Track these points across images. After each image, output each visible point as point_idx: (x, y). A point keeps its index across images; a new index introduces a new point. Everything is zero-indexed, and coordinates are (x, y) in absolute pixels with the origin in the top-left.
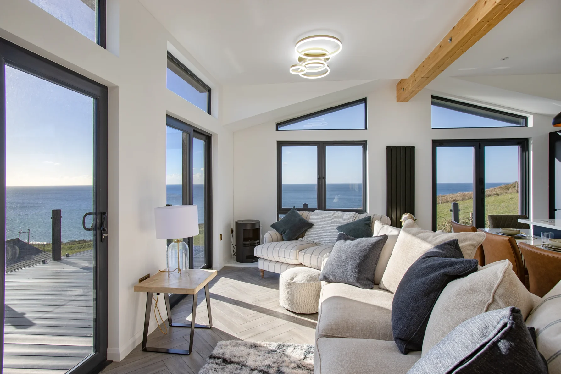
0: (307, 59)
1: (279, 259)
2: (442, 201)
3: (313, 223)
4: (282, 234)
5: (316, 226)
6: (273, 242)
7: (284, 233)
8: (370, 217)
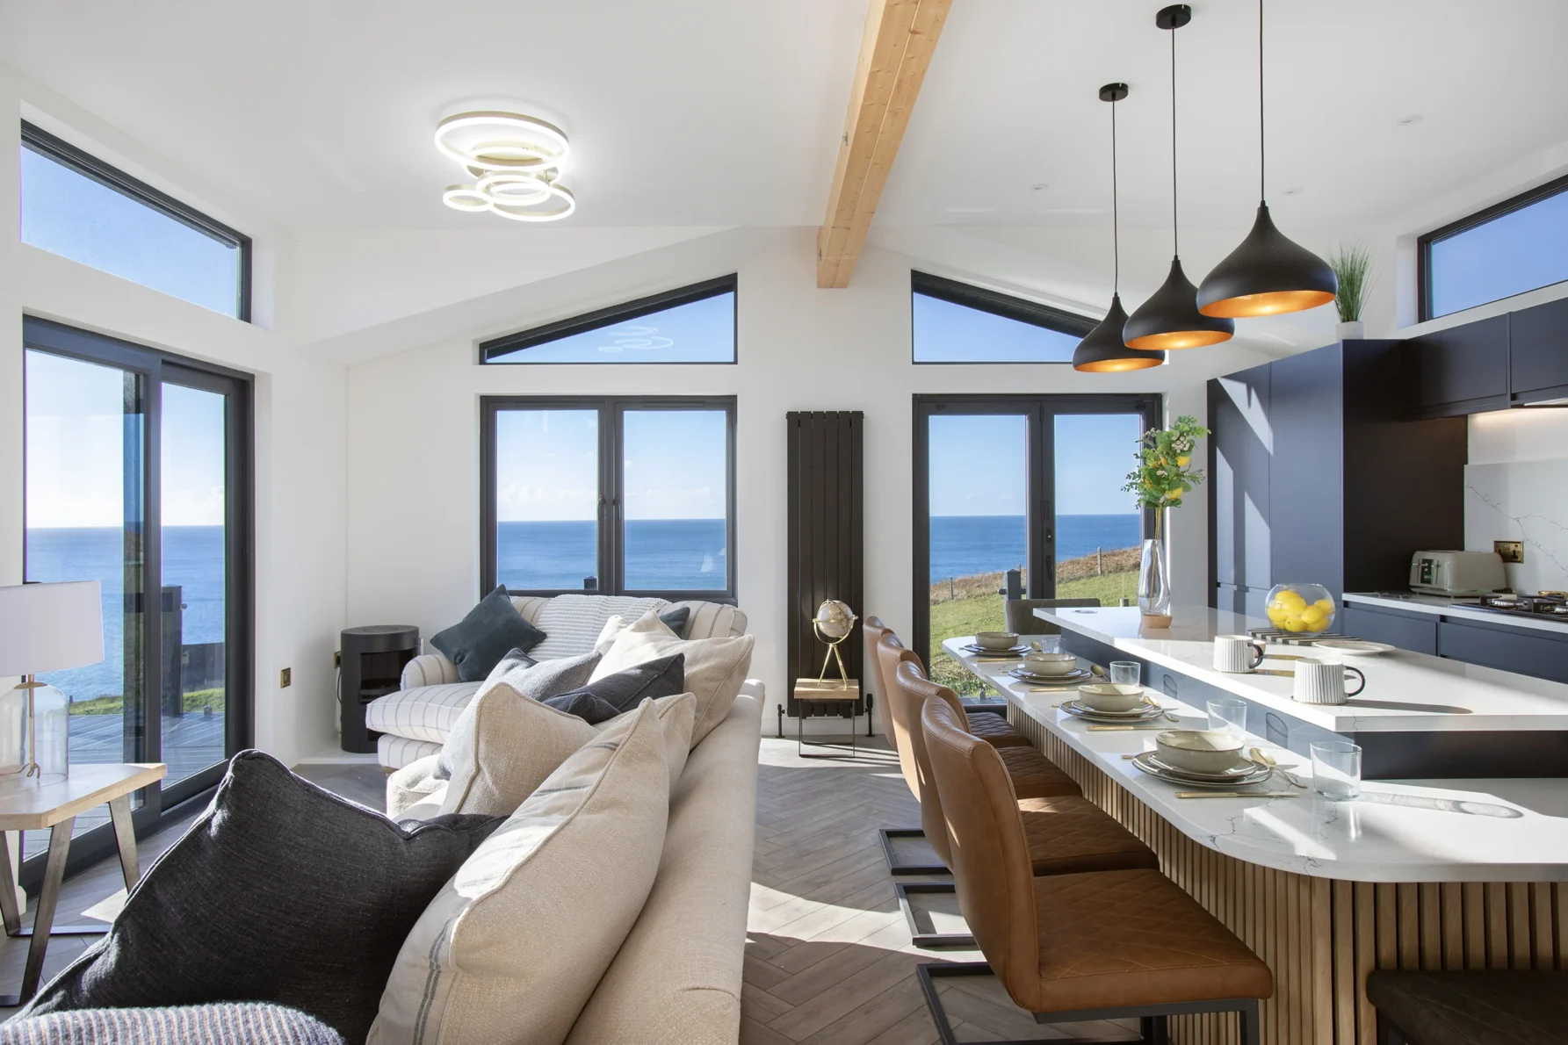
0: (487, 171)
1: (427, 733)
2: (1104, 568)
3: (543, 631)
4: (456, 664)
5: (555, 637)
6: (425, 684)
7: (461, 661)
8: (687, 611)
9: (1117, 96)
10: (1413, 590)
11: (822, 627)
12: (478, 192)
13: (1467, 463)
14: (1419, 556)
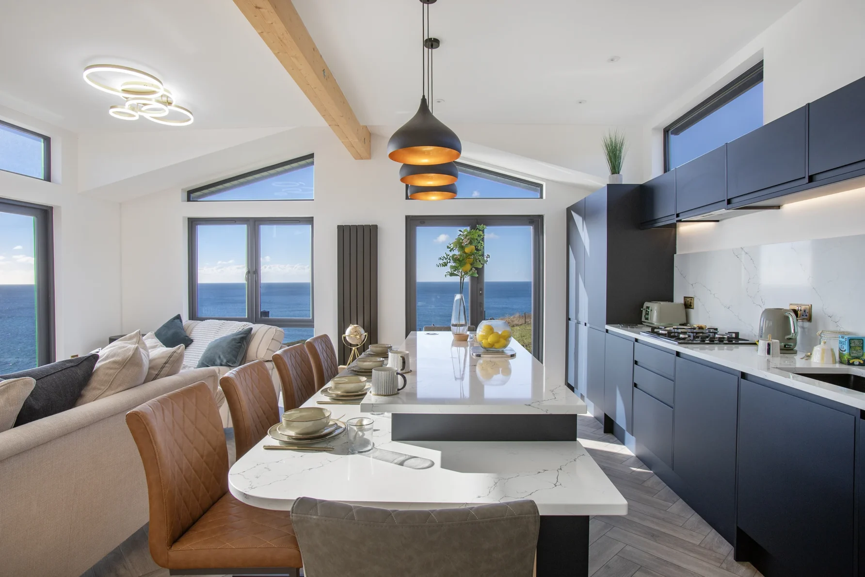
3: (194, 338)
5: (198, 342)
8: (251, 329)
9: (434, 47)
10: (643, 323)
11: (347, 338)
12: (126, 109)
13: (676, 254)
14: (647, 304)
